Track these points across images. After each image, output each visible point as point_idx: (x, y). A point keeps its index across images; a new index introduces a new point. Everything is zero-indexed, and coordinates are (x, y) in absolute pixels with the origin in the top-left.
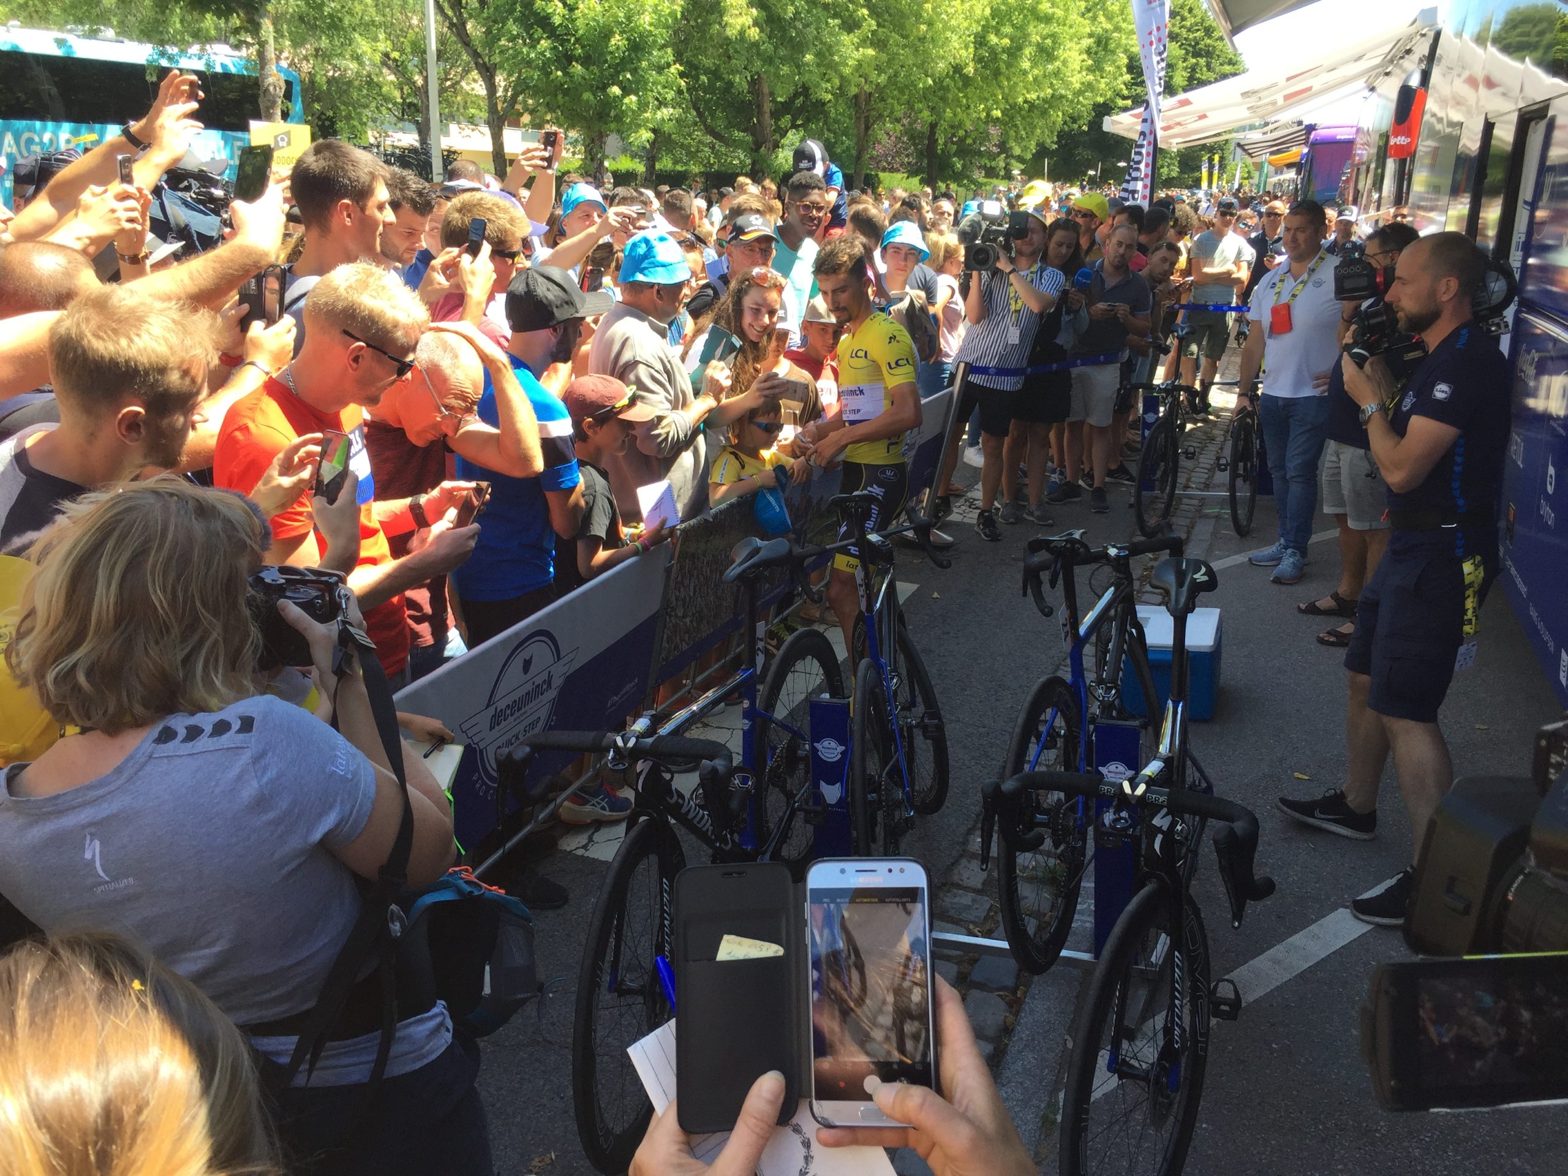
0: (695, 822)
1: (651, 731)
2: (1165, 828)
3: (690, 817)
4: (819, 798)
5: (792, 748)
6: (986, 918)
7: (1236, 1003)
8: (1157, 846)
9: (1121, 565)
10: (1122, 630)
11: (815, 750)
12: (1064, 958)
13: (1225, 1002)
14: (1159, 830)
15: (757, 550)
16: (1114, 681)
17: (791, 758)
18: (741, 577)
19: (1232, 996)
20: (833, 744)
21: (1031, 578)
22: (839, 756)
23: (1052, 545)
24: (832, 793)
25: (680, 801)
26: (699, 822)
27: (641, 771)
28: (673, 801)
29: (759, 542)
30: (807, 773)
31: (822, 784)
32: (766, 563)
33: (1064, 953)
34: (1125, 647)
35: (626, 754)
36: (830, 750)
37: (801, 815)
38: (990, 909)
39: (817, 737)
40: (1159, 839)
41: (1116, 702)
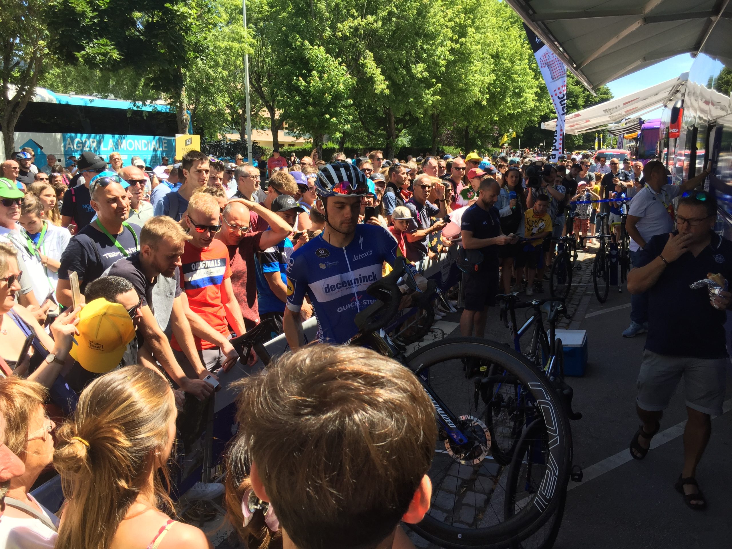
7: (580, 475)
9: (537, 307)
13: (576, 475)
19: (579, 472)
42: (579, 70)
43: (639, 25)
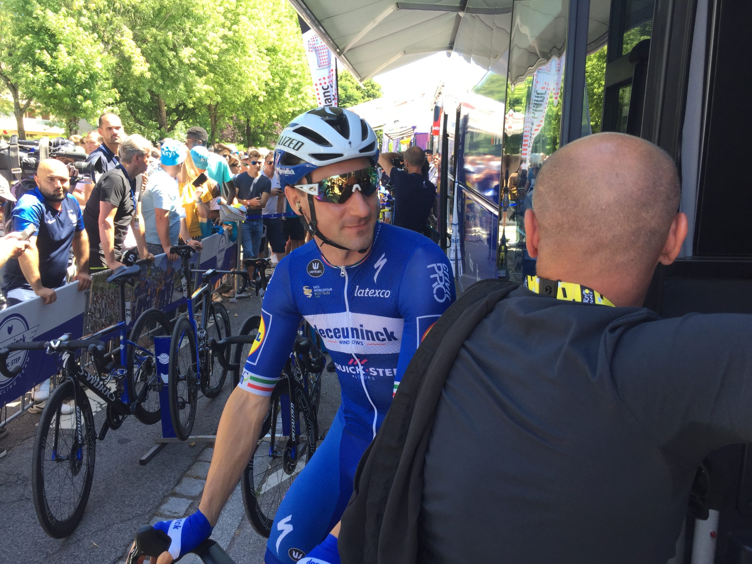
0: (95, 385)
1: (69, 341)
3: (92, 382)
4: (160, 380)
11: (157, 360)
18: (115, 280)
20: (165, 356)
22: (169, 361)
24: (165, 378)
25: (86, 375)
27: (65, 359)
28: (81, 374)
30: (156, 371)
35: (56, 349)
36: (164, 359)
39: (158, 353)
42: (342, 56)
43: (392, 11)
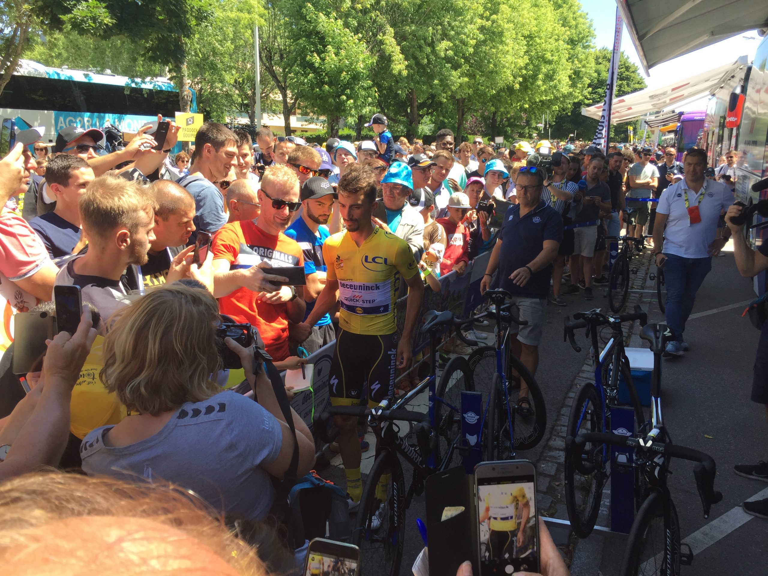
0: (408, 453)
1: (388, 407)
2: (661, 463)
3: (406, 450)
4: (466, 442)
5: (450, 417)
6: (550, 507)
7: (690, 556)
8: (656, 473)
9: (616, 327)
10: (618, 359)
11: (464, 418)
12: (596, 530)
13: (684, 555)
14: (657, 464)
15: (436, 316)
16: (615, 385)
17: (450, 420)
18: (429, 330)
19: (688, 552)
20: (473, 415)
21: (569, 332)
22: (476, 421)
23: (586, 316)
24: (472, 440)
25: (402, 443)
26: (410, 454)
27: (383, 427)
28: (398, 443)
29: (437, 313)
30: (459, 429)
31: (467, 435)
32: (440, 323)
33: (596, 527)
34: (620, 368)
35: (377, 418)
36: (471, 418)
37: (456, 451)
38: (552, 502)
39: (465, 411)
40: (658, 468)
41: (617, 397)
42: (642, 41)
